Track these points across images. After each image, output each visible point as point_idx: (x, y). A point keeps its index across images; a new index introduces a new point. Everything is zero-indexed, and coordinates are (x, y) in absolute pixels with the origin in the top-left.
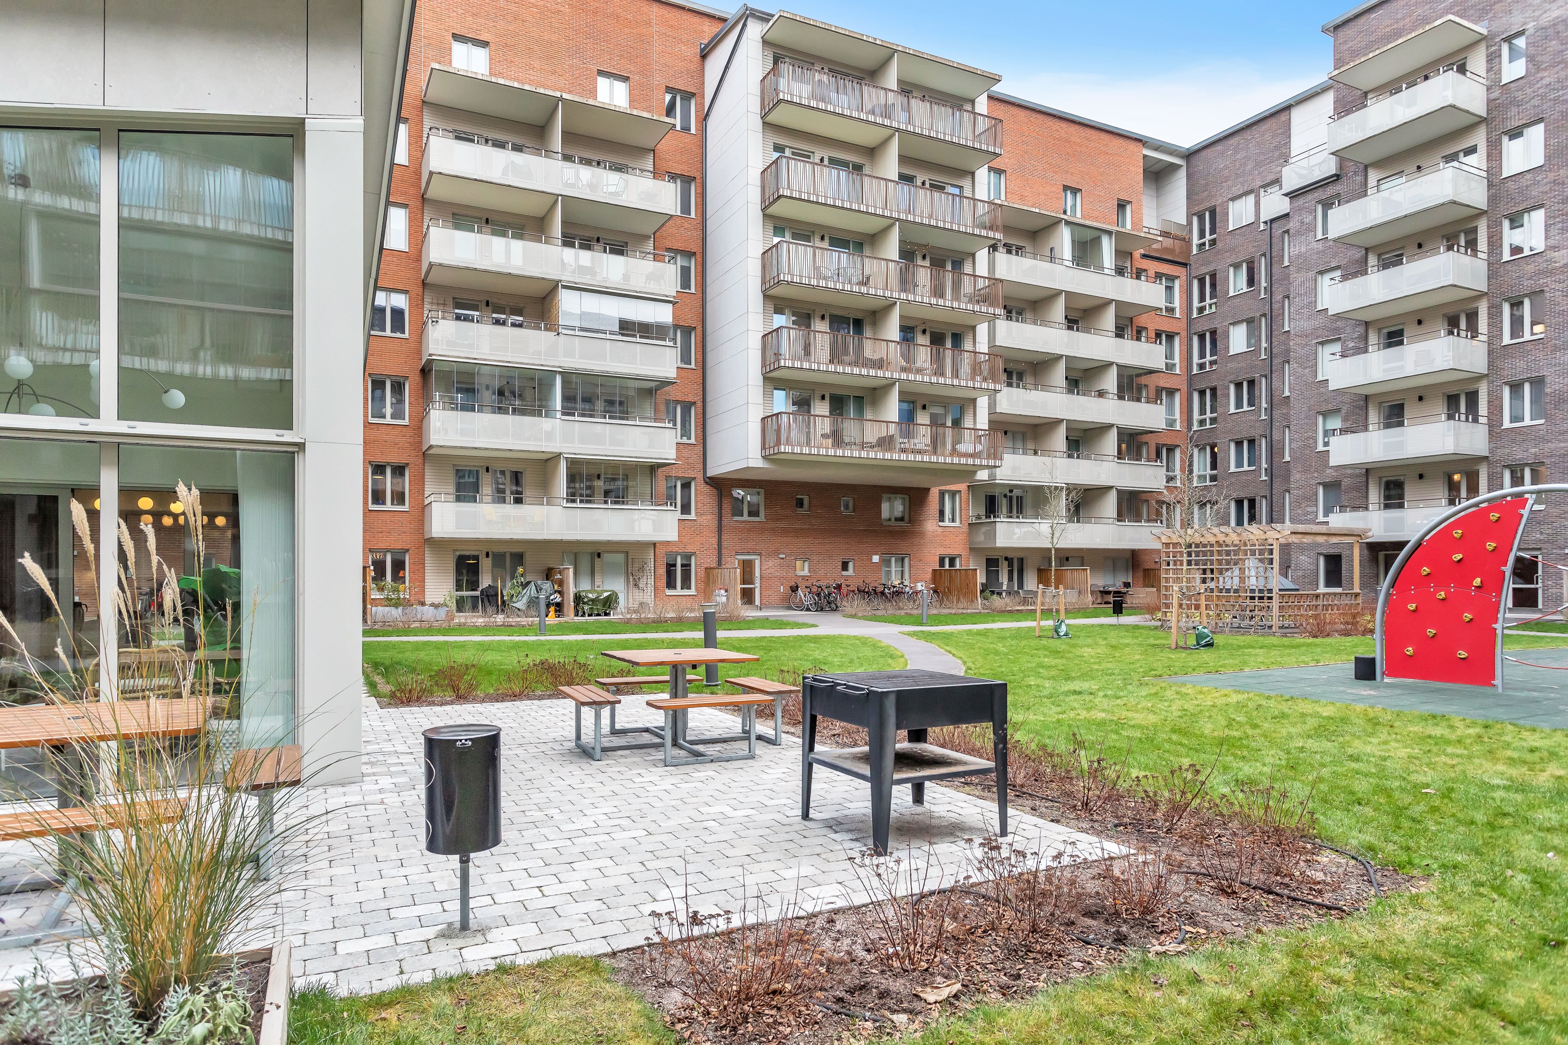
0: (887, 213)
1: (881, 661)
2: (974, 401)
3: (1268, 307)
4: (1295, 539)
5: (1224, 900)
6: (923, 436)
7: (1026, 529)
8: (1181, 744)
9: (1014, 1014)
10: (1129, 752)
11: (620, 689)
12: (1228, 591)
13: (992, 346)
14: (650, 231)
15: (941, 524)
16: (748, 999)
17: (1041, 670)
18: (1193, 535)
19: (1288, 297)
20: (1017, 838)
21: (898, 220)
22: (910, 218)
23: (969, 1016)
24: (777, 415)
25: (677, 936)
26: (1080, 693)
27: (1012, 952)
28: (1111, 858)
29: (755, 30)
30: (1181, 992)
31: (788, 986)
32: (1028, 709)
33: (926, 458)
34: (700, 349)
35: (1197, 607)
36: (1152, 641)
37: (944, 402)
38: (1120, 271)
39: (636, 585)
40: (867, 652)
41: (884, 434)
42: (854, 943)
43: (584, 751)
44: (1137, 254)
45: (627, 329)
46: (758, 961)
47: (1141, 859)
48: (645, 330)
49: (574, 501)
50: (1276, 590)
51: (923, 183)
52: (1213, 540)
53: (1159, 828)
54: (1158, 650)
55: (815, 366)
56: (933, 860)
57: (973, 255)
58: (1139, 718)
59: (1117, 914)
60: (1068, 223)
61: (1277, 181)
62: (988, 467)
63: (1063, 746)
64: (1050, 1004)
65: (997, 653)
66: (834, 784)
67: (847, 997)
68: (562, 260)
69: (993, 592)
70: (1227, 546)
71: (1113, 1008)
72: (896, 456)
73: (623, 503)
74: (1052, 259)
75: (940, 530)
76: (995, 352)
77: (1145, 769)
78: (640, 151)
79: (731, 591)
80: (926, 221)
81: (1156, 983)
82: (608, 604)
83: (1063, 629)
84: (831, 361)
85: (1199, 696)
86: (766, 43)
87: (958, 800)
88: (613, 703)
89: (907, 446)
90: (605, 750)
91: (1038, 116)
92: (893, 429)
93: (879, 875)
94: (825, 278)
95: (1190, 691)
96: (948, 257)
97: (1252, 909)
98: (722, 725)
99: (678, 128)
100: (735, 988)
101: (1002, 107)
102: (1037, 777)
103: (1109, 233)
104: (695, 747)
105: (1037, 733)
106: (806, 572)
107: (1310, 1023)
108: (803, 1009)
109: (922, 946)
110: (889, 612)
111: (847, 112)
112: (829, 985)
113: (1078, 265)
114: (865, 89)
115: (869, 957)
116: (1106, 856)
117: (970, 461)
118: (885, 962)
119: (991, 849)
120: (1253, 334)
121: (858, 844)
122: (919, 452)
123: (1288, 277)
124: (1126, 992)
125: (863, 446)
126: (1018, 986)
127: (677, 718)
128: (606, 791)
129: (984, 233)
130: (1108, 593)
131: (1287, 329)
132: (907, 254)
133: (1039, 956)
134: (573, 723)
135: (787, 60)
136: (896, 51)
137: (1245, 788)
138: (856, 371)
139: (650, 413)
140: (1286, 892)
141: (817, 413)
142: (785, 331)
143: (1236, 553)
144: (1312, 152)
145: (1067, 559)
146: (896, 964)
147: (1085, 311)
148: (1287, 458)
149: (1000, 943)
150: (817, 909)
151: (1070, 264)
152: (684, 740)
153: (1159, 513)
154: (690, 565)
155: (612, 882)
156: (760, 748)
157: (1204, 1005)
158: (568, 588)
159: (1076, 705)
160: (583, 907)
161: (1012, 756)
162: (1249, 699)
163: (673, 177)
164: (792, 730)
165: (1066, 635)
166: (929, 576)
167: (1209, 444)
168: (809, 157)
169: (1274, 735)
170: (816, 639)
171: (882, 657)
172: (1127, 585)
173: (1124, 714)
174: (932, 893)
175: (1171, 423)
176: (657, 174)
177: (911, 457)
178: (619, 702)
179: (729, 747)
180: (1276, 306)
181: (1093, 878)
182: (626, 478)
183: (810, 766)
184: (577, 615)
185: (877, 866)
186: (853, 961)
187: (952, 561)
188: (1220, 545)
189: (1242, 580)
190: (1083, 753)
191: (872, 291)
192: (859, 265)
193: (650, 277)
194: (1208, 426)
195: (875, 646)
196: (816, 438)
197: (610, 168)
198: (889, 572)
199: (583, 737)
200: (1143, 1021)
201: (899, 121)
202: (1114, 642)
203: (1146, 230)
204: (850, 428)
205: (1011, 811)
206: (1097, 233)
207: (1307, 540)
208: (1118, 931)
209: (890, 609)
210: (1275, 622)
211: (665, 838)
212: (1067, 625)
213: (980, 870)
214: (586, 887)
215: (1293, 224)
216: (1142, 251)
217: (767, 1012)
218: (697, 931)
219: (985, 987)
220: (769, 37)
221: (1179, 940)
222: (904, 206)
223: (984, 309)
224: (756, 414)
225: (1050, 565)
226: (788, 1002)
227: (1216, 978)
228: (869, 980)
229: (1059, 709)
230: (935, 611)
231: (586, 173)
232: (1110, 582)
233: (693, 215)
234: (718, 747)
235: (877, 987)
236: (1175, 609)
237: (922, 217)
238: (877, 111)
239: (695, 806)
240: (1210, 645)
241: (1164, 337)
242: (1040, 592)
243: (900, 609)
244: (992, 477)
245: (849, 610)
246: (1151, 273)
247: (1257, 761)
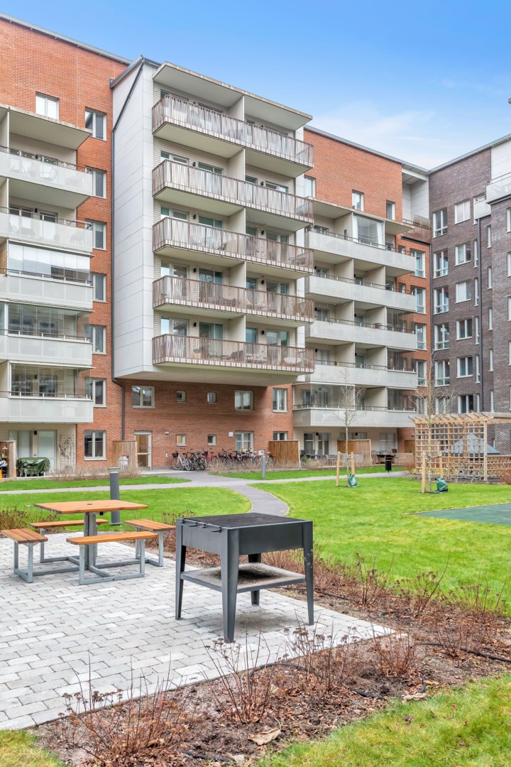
0: (238, 202)
1: (234, 505)
2: (296, 329)
3: (479, 273)
4: (496, 421)
5: (451, 662)
6: (262, 353)
7: (330, 414)
8: (426, 557)
9: (315, 749)
10: (392, 564)
11: (48, 530)
12: (457, 455)
13: (307, 293)
14: (74, 207)
15: (274, 411)
16: (133, 752)
17: (339, 509)
18: (434, 418)
19: (490, 267)
20: (319, 626)
21: (245, 207)
22: (253, 206)
23: (286, 752)
24: (163, 336)
25: (82, 710)
26: (363, 524)
27: (315, 706)
28: (380, 637)
29: (148, 74)
30: (422, 726)
31: (162, 741)
32: (330, 536)
33: (264, 367)
34: (109, 289)
35: (438, 466)
36: (410, 488)
37: (277, 329)
38: (389, 247)
39: (63, 454)
40: (225, 498)
41: (236, 350)
42: (209, 706)
43: (20, 577)
44: (399, 236)
45: (57, 273)
46: (142, 724)
47: (398, 637)
48: (70, 275)
49: (17, 394)
50: (485, 454)
51: (262, 184)
52: (447, 422)
53: (412, 615)
54: (413, 494)
55: (189, 304)
56: (262, 643)
57: (295, 233)
58: (401, 540)
59: (383, 675)
60: (355, 214)
61: (483, 194)
62: (305, 373)
63: (351, 561)
64: (339, 740)
65: (311, 498)
66: (199, 593)
67: (204, 745)
68: (9, 224)
69: (309, 456)
70: (455, 426)
71: (380, 739)
72: (244, 365)
73: (54, 396)
74: (346, 237)
75: (273, 414)
76: (309, 296)
77: (403, 575)
78: (67, 150)
79: (131, 457)
80: (263, 209)
81: (407, 720)
82: (40, 468)
83: (354, 481)
84: (201, 300)
85: (439, 525)
86: (156, 82)
87: (282, 601)
88: (42, 541)
89: (251, 358)
90: (35, 575)
91: (336, 143)
92: (242, 347)
93: (226, 657)
94: (196, 244)
95: (432, 522)
96: (278, 233)
97: (467, 666)
98: (122, 553)
99: (94, 136)
100: (124, 745)
101: (312, 136)
102: (335, 583)
103: (381, 221)
104: (102, 570)
105: (335, 552)
106: (183, 444)
107: (502, 741)
108: (172, 756)
109: (255, 705)
110: (240, 470)
111: (211, 133)
112: (191, 737)
113: (362, 242)
114: (223, 118)
115: (219, 716)
116: (376, 636)
117: (293, 369)
118: (230, 719)
119: (301, 635)
120: (470, 291)
121: (214, 635)
122: (261, 363)
123: (490, 255)
124: (388, 728)
125: (222, 357)
126: (318, 729)
127: (89, 550)
128: (36, 605)
129: (302, 218)
130: (383, 456)
131: (490, 287)
132: (252, 229)
133: (332, 707)
134: (13, 556)
135: (170, 95)
136: (244, 95)
137: (464, 587)
138: (217, 307)
139: (73, 333)
140: (488, 654)
141: (191, 335)
142: (169, 279)
143: (461, 430)
144: (504, 177)
145: (357, 434)
146: (237, 719)
147: (366, 272)
148: (492, 370)
149: (307, 699)
150: (183, 684)
151: (357, 241)
152: (94, 565)
153: (414, 406)
154: (101, 439)
155: (37, 673)
156: (148, 569)
157: (437, 734)
158: (12, 456)
159: (361, 532)
160: (15, 693)
161: (318, 569)
162: (469, 526)
163: (91, 169)
164: (171, 555)
165: (356, 485)
166: (266, 446)
167: (444, 360)
168: (185, 162)
169: (483, 549)
170: (190, 490)
171: (235, 501)
172: (395, 451)
173: (392, 538)
174: (262, 667)
175: (421, 345)
176: (79, 167)
177: (254, 366)
178: (46, 540)
179: (126, 569)
180: (484, 273)
181: (368, 651)
182: (56, 377)
183: (182, 581)
184: (18, 476)
185: (225, 651)
186: (208, 719)
187: (282, 435)
188: (451, 426)
189: (465, 447)
190: (363, 566)
191: (228, 254)
192: (219, 237)
193: (74, 238)
194: (444, 348)
195: (230, 494)
196: (190, 352)
197: (45, 161)
198: (240, 444)
199: (20, 566)
200: (399, 747)
201: (246, 141)
202: (386, 489)
203: (405, 221)
204: (214, 347)
205: (316, 607)
206: (374, 222)
207: (504, 422)
208: (383, 686)
209: (240, 468)
210: (486, 476)
211: (77, 638)
212: (357, 478)
213: (294, 649)
214: (18, 678)
215: (493, 222)
216: (402, 235)
217: (146, 760)
218: (97, 705)
219: (297, 731)
220: (158, 79)
221: (422, 690)
222: (249, 198)
223: (302, 269)
224: (148, 335)
225: (345, 439)
226: (162, 753)
227: (444, 715)
228: (218, 732)
229: (350, 535)
230: (270, 470)
231: (27, 164)
232: (383, 448)
233: (105, 197)
234: (118, 569)
235: (224, 737)
236: (423, 467)
237: (261, 206)
238: (232, 134)
239: (100, 613)
240: (445, 490)
241: (416, 291)
242: (339, 457)
243: (247, 468)
244: (308, 379)
245: (213, 469)
246: (408, 249)
247: (472, 567)
